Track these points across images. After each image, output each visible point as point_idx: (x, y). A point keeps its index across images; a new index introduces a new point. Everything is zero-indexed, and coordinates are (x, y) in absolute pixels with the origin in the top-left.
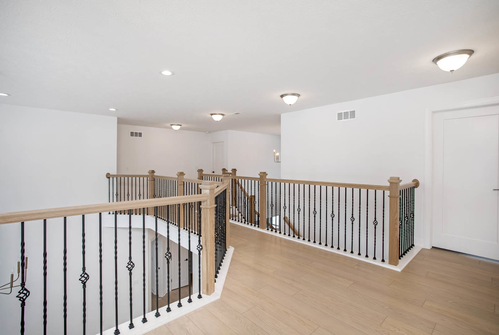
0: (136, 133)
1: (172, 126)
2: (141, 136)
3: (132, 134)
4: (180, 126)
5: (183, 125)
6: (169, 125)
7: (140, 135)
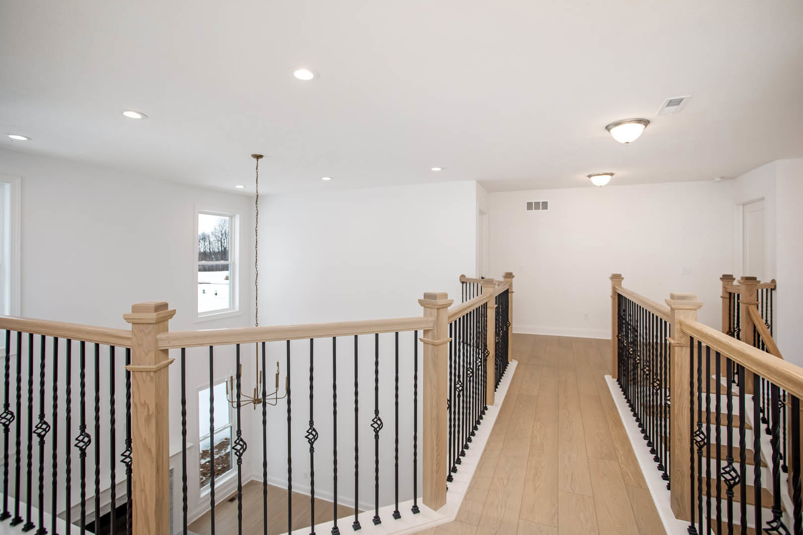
0: (537, 204)
1: (592, 179)
2: (547, 209)
3: (530, 206)
4: (609, 177)
5: (618, 173)
6: (583, 177)
7: (545, 205)
